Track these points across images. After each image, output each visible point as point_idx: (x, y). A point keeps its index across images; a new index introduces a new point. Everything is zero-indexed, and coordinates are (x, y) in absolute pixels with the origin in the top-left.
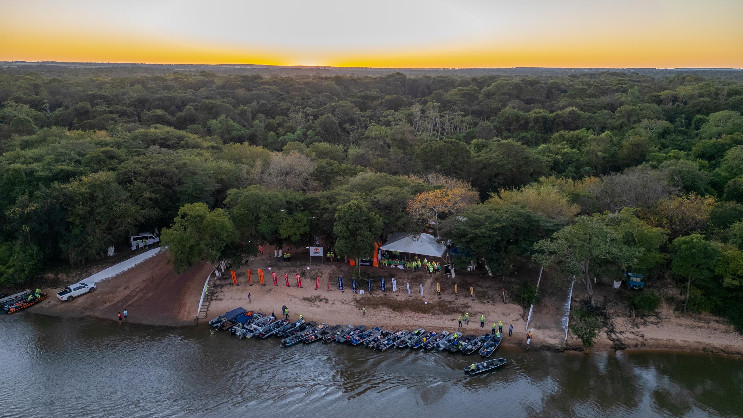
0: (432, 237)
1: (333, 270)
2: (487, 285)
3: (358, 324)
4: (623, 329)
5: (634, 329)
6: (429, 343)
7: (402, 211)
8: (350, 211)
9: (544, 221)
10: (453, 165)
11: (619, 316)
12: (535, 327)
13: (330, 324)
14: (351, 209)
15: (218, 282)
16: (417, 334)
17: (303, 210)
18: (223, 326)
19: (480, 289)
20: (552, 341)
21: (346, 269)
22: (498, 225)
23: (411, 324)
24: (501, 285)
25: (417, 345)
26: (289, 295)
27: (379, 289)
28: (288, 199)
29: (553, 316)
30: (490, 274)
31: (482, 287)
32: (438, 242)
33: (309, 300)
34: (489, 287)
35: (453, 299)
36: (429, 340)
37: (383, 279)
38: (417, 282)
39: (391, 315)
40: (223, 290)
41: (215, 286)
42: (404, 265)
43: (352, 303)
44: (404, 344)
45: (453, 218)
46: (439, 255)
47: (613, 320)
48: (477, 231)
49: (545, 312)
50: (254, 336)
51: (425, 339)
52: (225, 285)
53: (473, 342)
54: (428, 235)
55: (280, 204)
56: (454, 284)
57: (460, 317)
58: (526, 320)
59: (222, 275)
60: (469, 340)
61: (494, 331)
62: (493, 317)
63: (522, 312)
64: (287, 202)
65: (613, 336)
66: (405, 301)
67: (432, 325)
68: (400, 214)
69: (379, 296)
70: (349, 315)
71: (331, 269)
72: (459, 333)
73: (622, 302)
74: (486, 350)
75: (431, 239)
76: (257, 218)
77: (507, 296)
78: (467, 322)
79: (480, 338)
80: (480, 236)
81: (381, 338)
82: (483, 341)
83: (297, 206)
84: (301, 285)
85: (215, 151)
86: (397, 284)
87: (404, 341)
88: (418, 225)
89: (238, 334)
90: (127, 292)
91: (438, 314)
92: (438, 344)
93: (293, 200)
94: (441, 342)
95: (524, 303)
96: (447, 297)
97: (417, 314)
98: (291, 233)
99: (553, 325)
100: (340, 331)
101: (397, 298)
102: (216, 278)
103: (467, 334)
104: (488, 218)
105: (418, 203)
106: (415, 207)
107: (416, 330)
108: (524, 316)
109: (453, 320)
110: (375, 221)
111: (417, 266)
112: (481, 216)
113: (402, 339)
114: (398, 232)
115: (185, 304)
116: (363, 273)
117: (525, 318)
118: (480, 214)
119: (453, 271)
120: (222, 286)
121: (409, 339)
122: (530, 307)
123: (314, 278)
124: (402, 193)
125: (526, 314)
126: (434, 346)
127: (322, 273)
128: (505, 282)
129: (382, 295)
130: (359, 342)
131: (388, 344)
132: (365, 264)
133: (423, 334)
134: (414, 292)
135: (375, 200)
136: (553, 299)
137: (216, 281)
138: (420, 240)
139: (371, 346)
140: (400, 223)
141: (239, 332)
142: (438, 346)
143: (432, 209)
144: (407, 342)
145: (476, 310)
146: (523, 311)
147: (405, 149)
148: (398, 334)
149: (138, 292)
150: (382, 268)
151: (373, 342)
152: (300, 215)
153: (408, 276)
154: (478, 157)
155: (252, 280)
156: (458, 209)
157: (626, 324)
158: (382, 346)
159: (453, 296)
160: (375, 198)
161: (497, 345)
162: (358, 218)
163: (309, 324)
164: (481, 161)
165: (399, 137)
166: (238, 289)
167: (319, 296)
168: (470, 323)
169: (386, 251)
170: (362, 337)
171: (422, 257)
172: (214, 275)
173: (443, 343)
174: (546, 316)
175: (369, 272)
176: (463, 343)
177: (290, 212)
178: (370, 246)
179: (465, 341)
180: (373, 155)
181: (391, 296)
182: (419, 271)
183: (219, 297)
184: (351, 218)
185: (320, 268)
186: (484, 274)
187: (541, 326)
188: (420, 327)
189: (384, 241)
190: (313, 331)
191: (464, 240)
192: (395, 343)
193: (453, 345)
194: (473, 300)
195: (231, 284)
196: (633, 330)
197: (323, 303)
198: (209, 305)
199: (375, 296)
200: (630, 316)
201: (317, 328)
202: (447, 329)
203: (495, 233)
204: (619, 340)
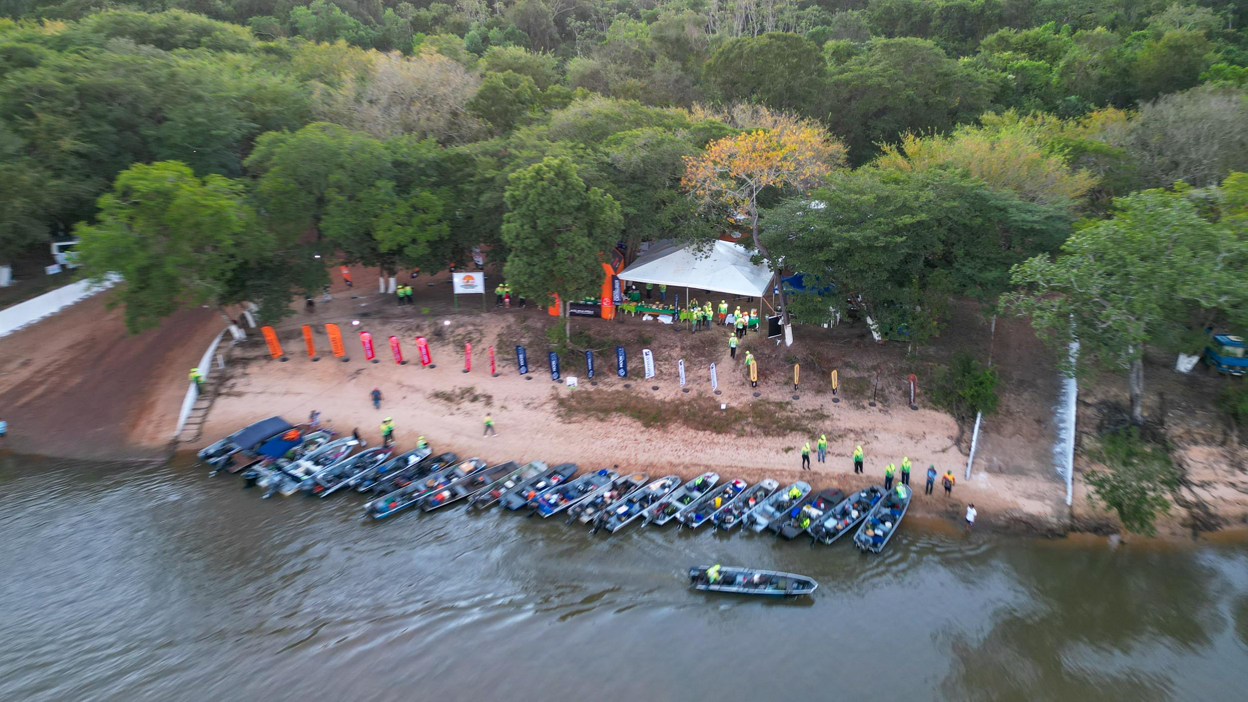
0: (741, 249)
1: (509, 327)
2: (870, 364)
3: (559, 460)
4: (1207, 475)
5: (1234, 475)
6: (729, 511)
7: (670, 187)
8: (540, 183)
9: (1017, 208)
10: (790, 89)
11: (1196, 443)
12: (989, 470)
13: (490, 460)
14: (542, 179)
15: (238, 353)
16: (700, 488)
17: (437, 185)
18: (230, 462)
19: (852, 374)
20: (1033, 508)
21: (539, 325)
22: (907, 219)
23: (687, 460)
24: (905, 364)
25: (699, 518)
26: (401, 385)
27: (614, 373)
28: (399, 157)
29: (1030, 441)
30: (876, 336)
31: (856, 368)
32: (756, 261)
33: (447, 398)
34: (874, 368)
35: (788, 398)
36: (730, 504)
37: (621, 350)
38: (703, 355)
39: (638, 436)
40: (248, 371)
41: (231, 362)
42: (673, 315)
43: (548, 407)
44: (670, 515)
45: (792, 203)
46: (757, 291)
47: (1182, 452)
48: (856, 235)
49: (1009, 429)
50: (299, 493)
51: (718, 500)
52: (255, 358)
53: (838, 508)
54: (732, 244)
55: (376, 168)
56: (791, 361)
57: (806, 446)
58: (966, 451)
59: (250, 333)
60: (829, 504)
61: (889, 480)
62: (885, 442)
63: (955, 431)
64: (397, 164)
65: (1185, 492)
66: (672, 401)
67: (736, 463)
68: (665, 193)
69: (613, 388)
70: (540, 435)
71: (503, 325)
72: (803, 485)
73: (1203, 408)
74: (870, 532)
75: (738, 254)
76: (321, 201)
77: (918, 391)
78: (822, 454)
79: (854, 498)
80: (863, 248)
81: (611, 497)
82: (863, 506)
83: (423, 172)
84: (429, 361)
85: (273, 57)
86: (655, 359)
87: (668, 505)
88: (708, 221)
89: (263, 483)
90: (25, 374)
91: (752, 434)
92: (750, 517)
93: (410, 160)
94: (759, 508)
95: (958, 409)
96: (774, 393)
97: (701, 433)
98: (403, 239)
99: (1033, 464)
100: (514, 477)
101: (656, 393)
102: (233, 343)
103: (822, 486)
104: (883, 200)
105: (711, 164)
106: (701, 175)
107: (698, 475)
108: (960, 441)
109: (787, 450)
110: (602, 210)
111: (705, 318)
112: (865, 198)
113: (663, 500)
114: (660, 238)
115: (152, 405)
116: (577, 335)
117: (964, 445)
118: (862, 192)
119: (788, 331)
120: (245, 362)
121: (681, 500)
122: (975, 417)
123: (461, 345)
124: (672, 141)
125: (965, 437)
126: (741, 522)
127: (482, 334)
128: (914, 357)
129: (619, 387)
130: (556, 510)
131: (628, 514)
132: (582, 312)
133: (715, 486)
134: (695, 381)
135: (606, 159)
136: (1026, 396)
137: (231, 350)
138: (713, 255)
139: (585, 519)
140: (664, 217)
141: (268, 478)
142: (753, 521)
143: (744, 181)
144: (676, 510)
145: (843, 424)
146: (956, 428)
147: (684, 61)
148: (655, 487)
149: (50, 374)
150: (622, 322)
151: (590, 510)
152: (426, 194)
153: (682, 341)
154: (841, 73)
155: (317, 347)
156: (806, 182)
157: (1216, 462)
158: (613, 520)
159: (787, 389)
160: (607, 155)
161: (900, 519)
162: (558, 203)
163: (439, 459)
164: (847, 83)
165: (672, 33)
166: (284, 370)
167: (472, 389)
168: (828, 458)
169: (634, 283)
170: (565, 495)
171: (714, 297)
172: (228, 336)
173: (764, 513)
174: (1014, 439)
175: (591, 332)
176: (814, 512)
177: (403, 187)
178: (592, 272)
179: (817, 506)
180: (618, 73)
181: (642, 388)
182: (708, 329)
183: (236, 389)
184: (541, 203)
185: (478, 320)
186: (862, 336)
187: (1004, 467)
188: (708, 468)
189: (629, 259)
190: (448, 478)
191: (821, 256)
192: (645, 513)
193: (789, 516)
194: (836, 401)
195: (268, 358)
196: (1232, 479)
197: (479, 405)
198: (208, 409)
199: (604, 388)
200: (1223, 444)
201: (458, 471)
202: (774, 473)
203: (899, 240)
204: (1201, 505)
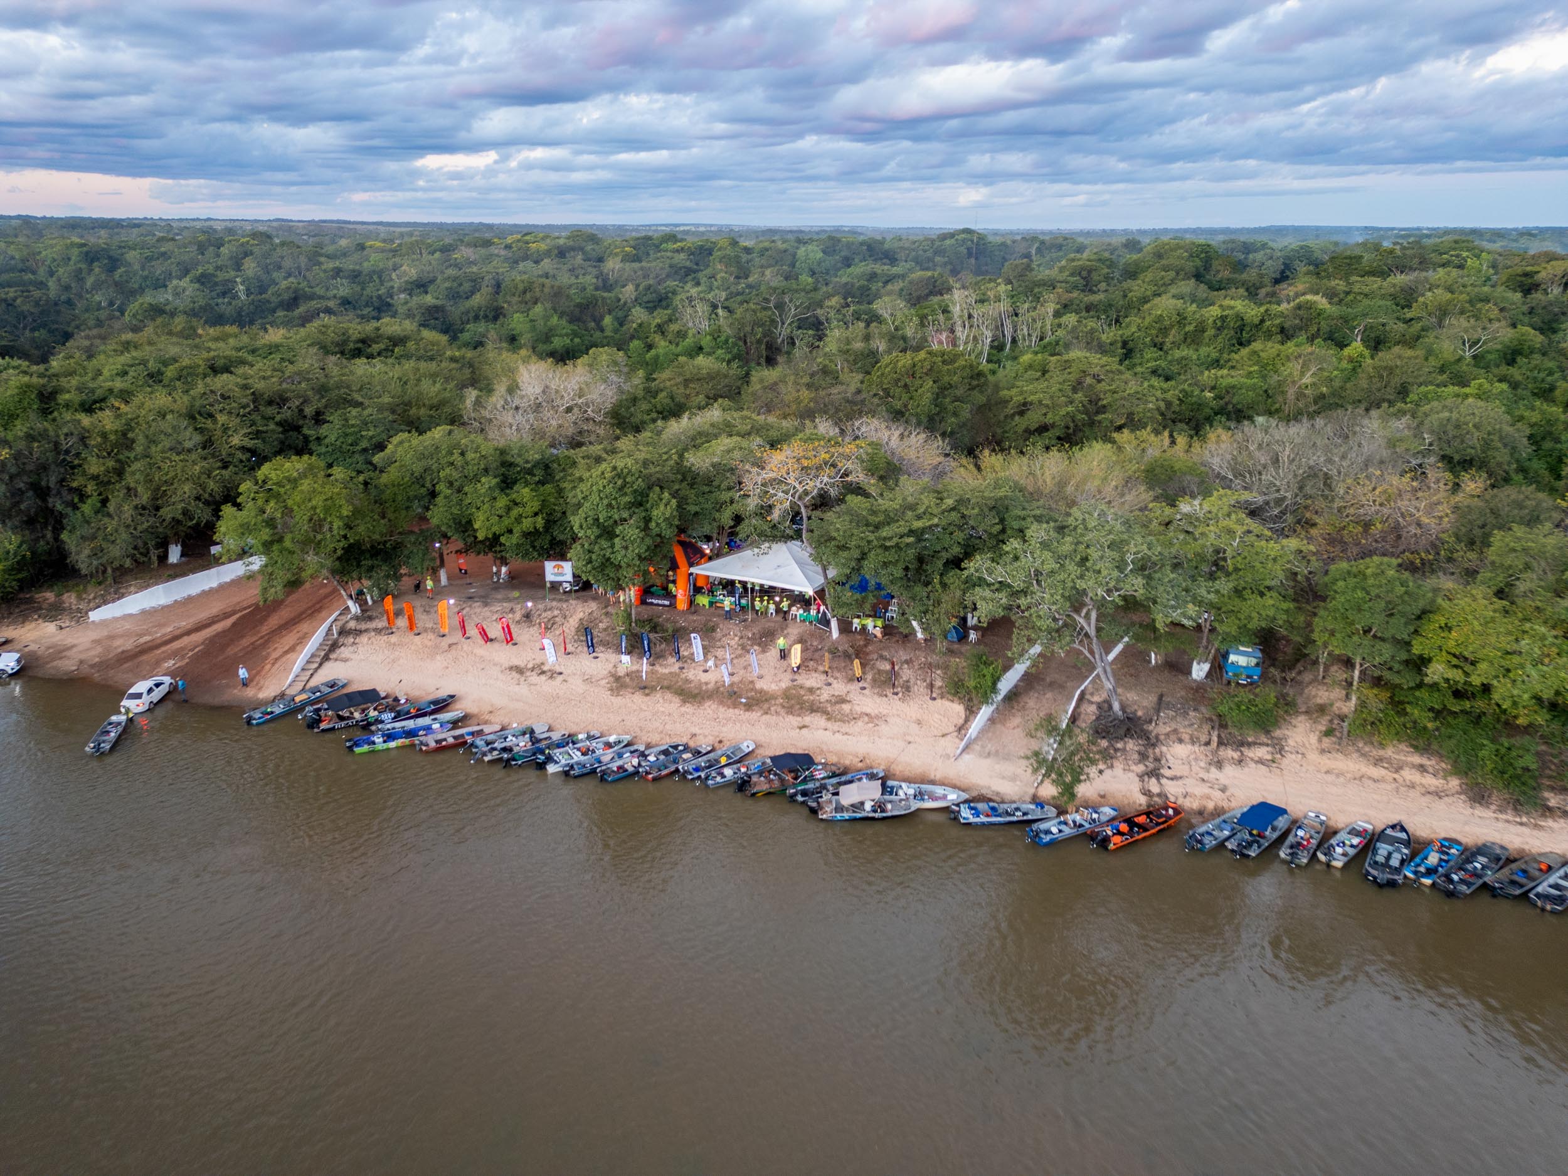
1: (591, 612)
4: (1182, 770)
5: (1208, 771)
11: (1181, 741)
15: (352, 624)
17: (540, 483)
24: (935, 659)
27: (670, 656)
30: (919, 636)
31: (891, 661)
33: (520, 671)
34: (907, 662)
35: (821, 685)
40: (357, 641)
41: (343, 632)
43: (604, 683)
46: (809, 589)
47: (1164, 748)
52: (366, 631)
55: (483, 466)
58: (962, 737)
59: (366, 609)
63: (960, 718)
64: (504, 463)
65: (1153, 784)
71: (586, 610)
73: (1197, 710)
76: (432, 493)
77: (942, 684)
83: (528, 471)
84: (512, 639)
86: (703, 644)
91: (776, 713)
93: (519, 460)
95: (969, 700)
96: (809, 680)
98: (499, 529)
101: (703, 675)
102: (349, 617)
108: (961, 728)
110: (658, 506)
117: (962, 732)
119: (835, 624)
120: (358, 632)
122: (981, 709)
123: (544, 627)
125: (967, 724)
127: (566, 618)
129: (673, 669)
132: (657, 601)
135: (687, 463)
137: (346, 623)
138: (770, 555)
145: (861, 709)
146: (962, 715)
152: (526, 491)
155: (421, 624)
157: (1195, 759)
159: (823, 677)
160: (686, 459)
162: (615, 499)
166: (388, 642)
167: (542, 664)
172: (346, 610)
174: (1014, 731)
175: (661, 620)
177: (506, 483)
181: (689, 671)
183: (345, 655)
185: (564, 606)
195: (377, 631)
196: (1205, 775)
197: (544, 679)
198: (315, 670)
200: (1206, 743)
204: (1163, 794)
